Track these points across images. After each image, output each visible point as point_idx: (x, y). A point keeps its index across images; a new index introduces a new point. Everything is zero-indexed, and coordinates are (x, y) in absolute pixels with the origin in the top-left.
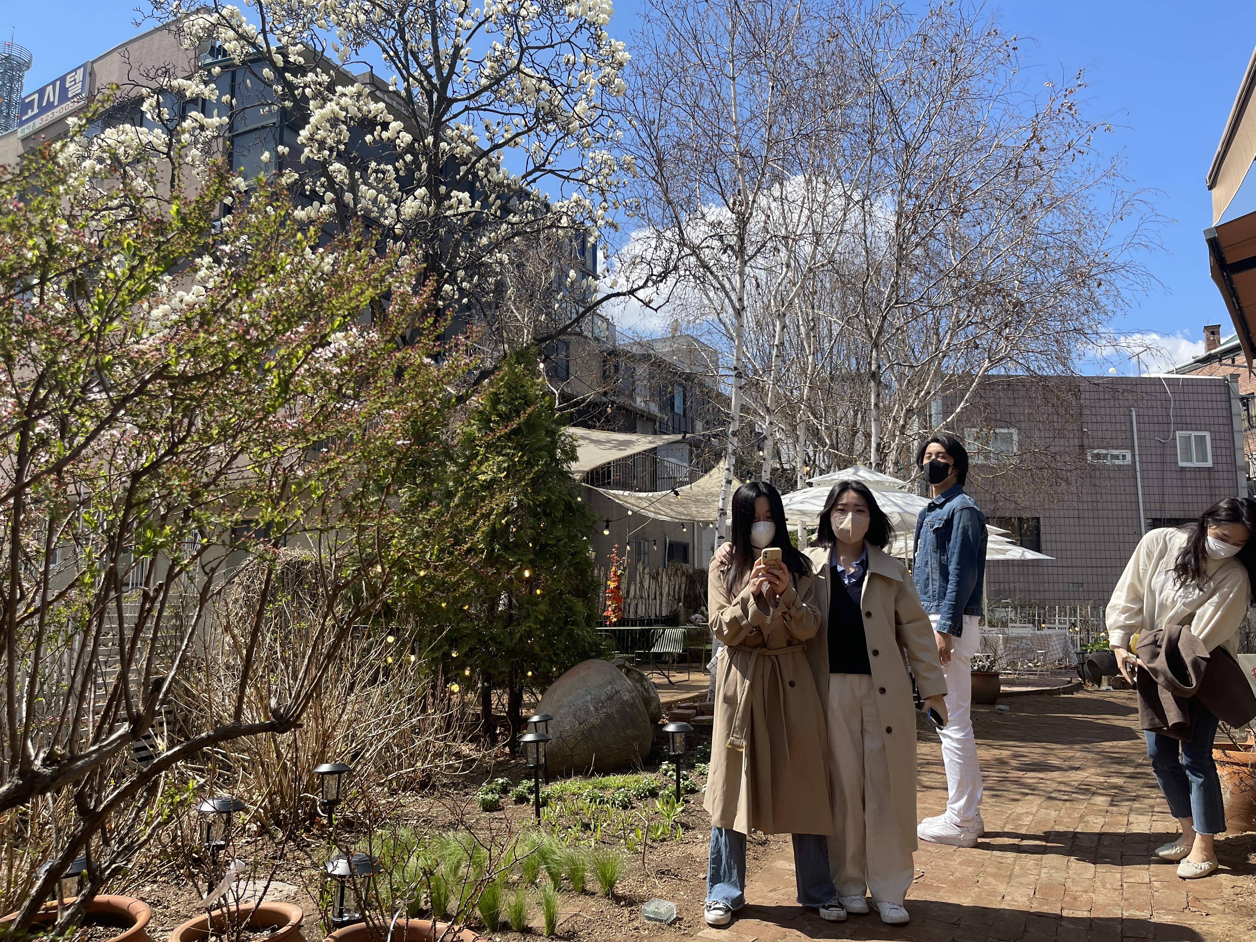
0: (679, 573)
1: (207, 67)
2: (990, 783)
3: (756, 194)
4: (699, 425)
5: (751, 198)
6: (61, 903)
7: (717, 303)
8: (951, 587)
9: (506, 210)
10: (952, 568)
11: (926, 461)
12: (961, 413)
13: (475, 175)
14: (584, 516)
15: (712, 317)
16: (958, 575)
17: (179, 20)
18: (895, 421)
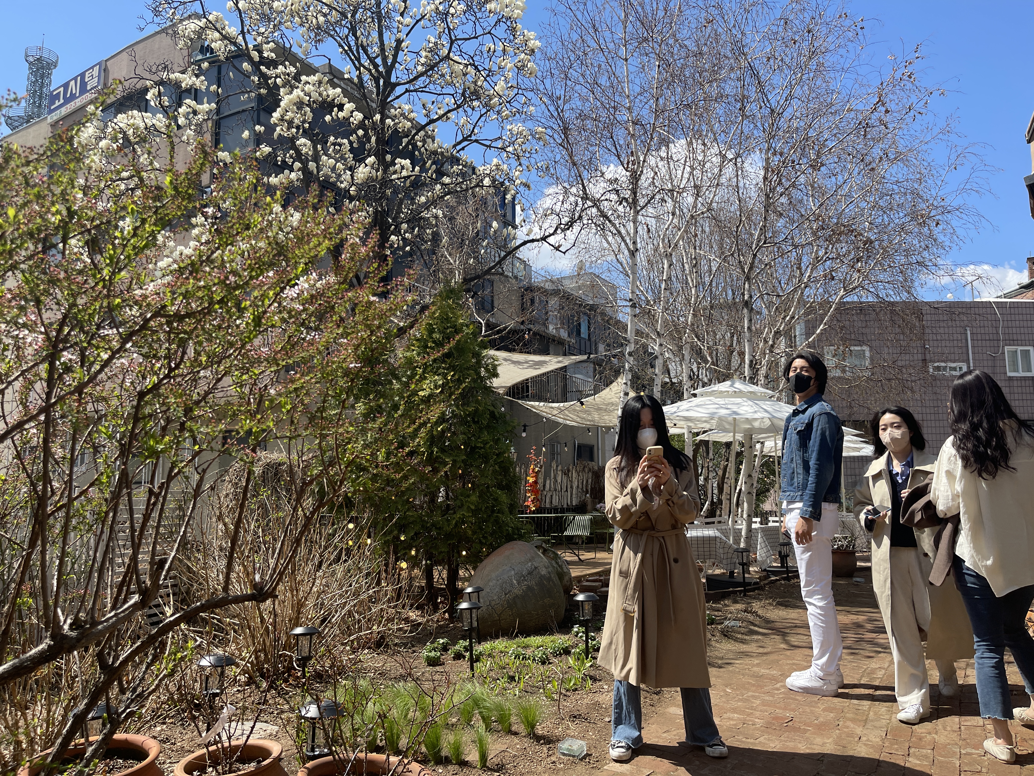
0: (586, 470)
1: (198, 63)
2: (848, 643)
3: (646, 155)
4: (601, 347)
5: (642, 159)
6: (87, 740)
7: (615, 247)
8: (811, 479)
9: (440, 173)
10: (812, 463)
11: (792, 374)
12: (821, 333)
13: (415, 146)
14: (505, 422)
15: (611, 258)
16: (817, 469)
17: (174, 25)
18: (766, 342)
